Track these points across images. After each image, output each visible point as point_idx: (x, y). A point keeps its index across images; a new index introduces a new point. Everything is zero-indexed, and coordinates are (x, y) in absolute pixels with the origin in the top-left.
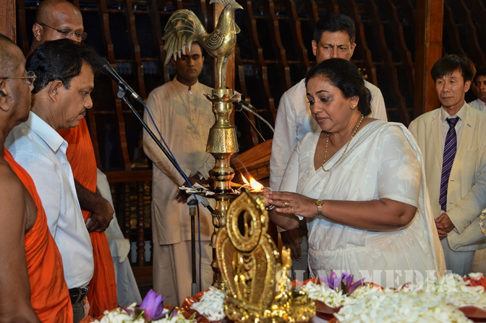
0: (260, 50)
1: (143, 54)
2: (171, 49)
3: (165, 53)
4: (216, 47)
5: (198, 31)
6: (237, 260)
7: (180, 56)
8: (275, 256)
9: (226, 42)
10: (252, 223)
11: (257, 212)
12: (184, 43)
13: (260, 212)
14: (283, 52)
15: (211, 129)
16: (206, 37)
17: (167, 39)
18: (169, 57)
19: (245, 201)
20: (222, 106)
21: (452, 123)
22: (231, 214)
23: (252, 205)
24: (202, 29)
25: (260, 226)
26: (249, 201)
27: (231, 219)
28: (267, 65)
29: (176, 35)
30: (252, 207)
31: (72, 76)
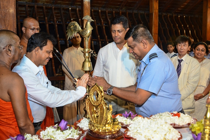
0: (99, 36)
1: (60, 38)
2: (69, 35)
3: (67, 36)
4: (85, 34)
5: (78, 29)
6: (93, 109)
7: (72, 37)
8: (107, 107)
9: (88, 33)
10: (99, 96)
11: (100, 92)
12: (74, 33)
13: (101, 92)
14: (106, 37)
15: (83, 62)
16: (81, 31)
17: (68, 32)
18: (69, 38)
19: (96, 88)
20: (87, 55)
21: (180, 61)
22: (91, 92)
23: (99, 89)
24: (80, 28)
25: (101, 97)
26: (97, 88)
27: (91, 94)
28: (101, 41)
29: (71, 30)
30: (98, 90)
31: (44, 46)
